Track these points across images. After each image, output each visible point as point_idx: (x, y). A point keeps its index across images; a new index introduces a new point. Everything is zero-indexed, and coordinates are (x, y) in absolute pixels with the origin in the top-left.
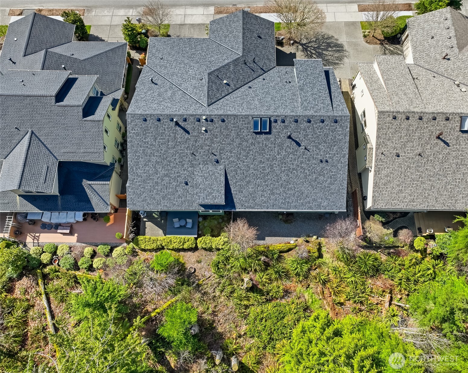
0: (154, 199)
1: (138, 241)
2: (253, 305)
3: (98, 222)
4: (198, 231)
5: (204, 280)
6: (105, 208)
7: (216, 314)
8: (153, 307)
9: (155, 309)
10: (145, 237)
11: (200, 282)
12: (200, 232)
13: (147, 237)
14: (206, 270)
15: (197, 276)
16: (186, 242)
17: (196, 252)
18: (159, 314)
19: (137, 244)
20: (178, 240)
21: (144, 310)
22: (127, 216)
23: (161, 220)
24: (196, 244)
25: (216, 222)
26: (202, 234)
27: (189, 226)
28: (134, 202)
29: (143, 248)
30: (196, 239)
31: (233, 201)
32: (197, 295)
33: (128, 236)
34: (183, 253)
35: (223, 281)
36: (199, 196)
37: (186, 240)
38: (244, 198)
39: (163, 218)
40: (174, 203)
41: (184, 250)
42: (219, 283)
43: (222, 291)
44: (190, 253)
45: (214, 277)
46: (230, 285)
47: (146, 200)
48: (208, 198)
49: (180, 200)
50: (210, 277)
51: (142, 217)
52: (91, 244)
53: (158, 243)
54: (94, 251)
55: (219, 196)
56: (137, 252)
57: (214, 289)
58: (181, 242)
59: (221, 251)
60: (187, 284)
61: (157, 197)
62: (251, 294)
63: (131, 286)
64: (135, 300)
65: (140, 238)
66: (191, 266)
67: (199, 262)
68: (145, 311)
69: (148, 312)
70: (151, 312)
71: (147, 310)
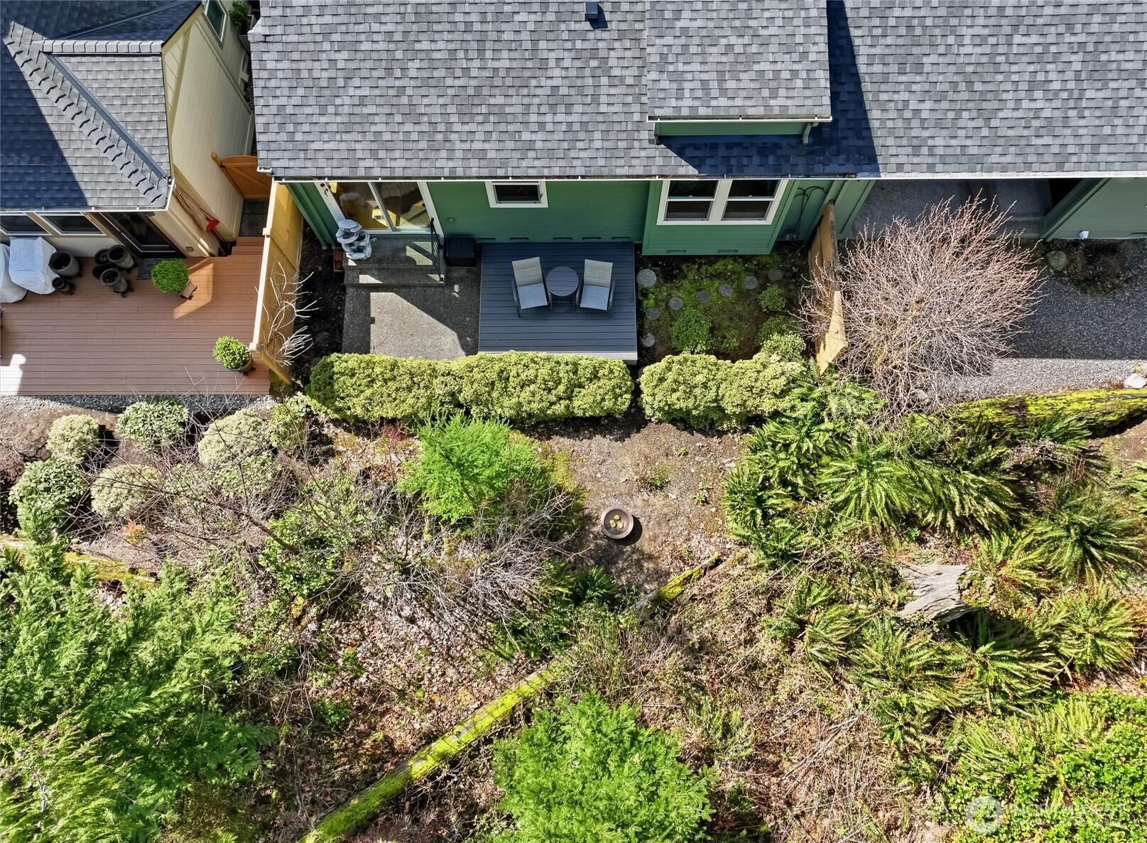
0: (412, 114)
1: (330, 381)
2: (970, 709)
3: (131, 301)
4: (641, 334)
5: (688, 580)
6: (143, 187)
7: (771, 758)
8: (424, 723)
9: (430, 738)
10: (367, 357)
11: (672, 588)
12: (650, 341)
13: (380, 356)
14: (691, 527)
15: (650, 557)
16: (581, 386)
17: (636, 437)
18: (454, 762)
19: (328, 397)
20: (544, 372)
21: (368, 743)
22: (267, 241)
23: (449, 282)
24: (637, 392)
25: (728, 292)
26: (660, 349)
27: (596, 299)
28: (298, 137)
29: (359, 411)
30: (634, 370)
31: (866, 120)
32: (657, 655)
33: (271, 343)
34: (566, 441)
35: (794, 585)
36: (678, 78)
37: (584, 373)
38: (928, 105)
39: (460, 272)
40: (526, 136)
41: (575, 425)
42: (773, 595)
43: (790, 640)
44: (600, 443)
45: (741, 561)
46: (831, 602)
47: (369, 118)
48: (731, 84)
49: (559, 118)
50: (718, 562)
51: (351, 259)
52: (90, 403)
53: (439, 390)
54: (105, 434)
55: (795, 73)
56: (330, 441)
57: (749, 624)
58: (558, 383)
59: (770, 427)
60: (601, 600)
61: (431, 103)
62: (959, 653)
63: (296, 612)
64: (317, 684)
65: (343, 361)
66: (616, 504)
67: (655, 485)
68: (376, 745)
69: (394, 753)
70: (408, 754)
71: (388, 741)
